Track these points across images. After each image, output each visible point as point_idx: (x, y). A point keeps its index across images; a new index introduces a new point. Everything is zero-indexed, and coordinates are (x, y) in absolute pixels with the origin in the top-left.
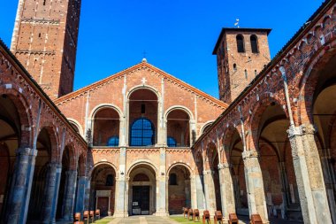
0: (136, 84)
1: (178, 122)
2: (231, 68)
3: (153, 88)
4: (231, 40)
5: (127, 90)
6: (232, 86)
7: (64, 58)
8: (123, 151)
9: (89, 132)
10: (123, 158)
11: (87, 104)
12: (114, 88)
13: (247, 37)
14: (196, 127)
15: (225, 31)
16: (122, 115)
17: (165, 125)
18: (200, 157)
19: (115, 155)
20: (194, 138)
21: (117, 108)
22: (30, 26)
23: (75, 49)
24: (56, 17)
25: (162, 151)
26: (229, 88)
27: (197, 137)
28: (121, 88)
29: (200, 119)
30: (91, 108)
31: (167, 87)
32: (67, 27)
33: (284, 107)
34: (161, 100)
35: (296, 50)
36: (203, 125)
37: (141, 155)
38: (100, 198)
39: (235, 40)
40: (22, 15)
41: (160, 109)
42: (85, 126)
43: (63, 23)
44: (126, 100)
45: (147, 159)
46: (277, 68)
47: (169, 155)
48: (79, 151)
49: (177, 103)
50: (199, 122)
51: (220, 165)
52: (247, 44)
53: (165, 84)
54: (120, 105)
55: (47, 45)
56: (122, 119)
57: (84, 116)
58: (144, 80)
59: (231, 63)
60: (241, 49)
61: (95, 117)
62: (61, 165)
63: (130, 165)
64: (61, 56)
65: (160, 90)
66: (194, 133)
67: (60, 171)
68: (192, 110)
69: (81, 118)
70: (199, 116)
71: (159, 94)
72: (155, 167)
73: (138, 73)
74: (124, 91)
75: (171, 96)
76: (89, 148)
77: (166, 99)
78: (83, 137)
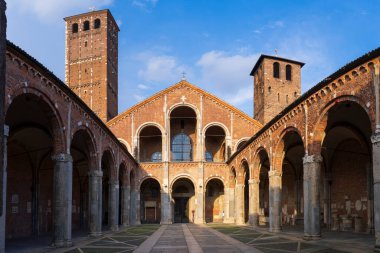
0: (176, 102)
1: (215, 137)
2: (266, 90)
3: (192, 105)
4: (268, 65)
5: (168, 108)
6: (265, 107)
7: (108, 85)
8: (166, 166)
9: (136, 150)
10: (166, 173)
12: (155, 107)
13: (283, 65)
14: (231, 142)
15: (262, 58)
16: (163, 131)
17: (203, 141)
18: (234, 171)
19: (160, 170)
20: (229, 153)
21: (159, 126)
22: (77, 66)
23: (117, 76)
24: (98, 53)
25: (201, 166)
26: (263, 108)
27: (233, 153)
28: (162, 106)
29: (236, 136)
30: (136, 127)
31: (205, 105)
32: (108, 59)
34: (199, 117)
36: (238, 142)
37: (182, 170)
38: (148, 208)
39: (272, 66)
40: (69, 59)
41: (199, 126)
42: (132, 144)
43: (105, 56)
44: (167, 117)
45: (187, 172)
47: (206, 169)
48: (129, 167)
49: (214, 119)
50: (234, 138)
51: (250, 181)
52: (283, 72)
53: (204, 102)
54: (162, 123)
55: (93, 77)
56: (164, 136)
57: (131, 135)
58: (183, 98)
59: (266, 85)
60: (276, 74)
63: (173, 179)
64: (105, 84)
65: (199, 107)
66: (229, 149)
67: (117, 187)
68: (229, 126)
69: (128, 137)
70: (234, 132)
71: (197, 112)
72: (194, 180)
73: (178, 92)
74: (165, 109)
75: (209, 113)
76: (137, 165)
77: (204, 115)
78: (132, 154)
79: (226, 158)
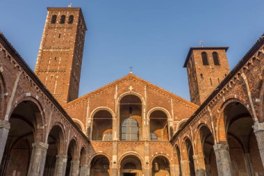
0: (125, 91)
1: (158, 120)
2: (199, 78)
3: (138, 94)
4: (197, 55)
5: (118, 96)
6: (200, 91)
7: (72, 74)
8: (115, 145)
9: (89, 129)
10: (115, 150)
11: (88, 108)
12: (108, 95)
13: (209, 53)
14: (173, 123)
15: (191, 50)
16: (114, 115)
17: (148, 123)
18: (178, 148)
20: (172, 133)
21: (110, 110)
22: (49, 52)
23: (80, 68)
24: (67, 45)
25: (147, 145)
26: (198, 93)
27: (175, 132)
28: (113, 94)
29: (176, 118)
30: (91, 111)
31: (148, 93)
32: (75, 52)
33: (248, 106)
34: (144, 103)
35: (254, 59)
36: (178, 123)
37: (130, 148)
39: (201, 56)
40: (44, 45)
41: (144, 110)
42: (86, 124)
43: (72, 49)
44: (117, 103)
45: (134, 150)
46: (239, 74)
47: (152, 147)
48: (81, 144)
49: (157, 105)
50: (175, 120)
51: (195, 156)
52: (210, 59)
53: (147, 91)
54: (113, 108)
55: (60, 65)
56: (114, 119)
57: (86, 116)
58: (131, 88)
59: (198, 73)
60: (205, 62)
61: (94, 117)
62: (66, 156)
63: (121, 156)
64: (70, 72)
65: (143, 96)
66: (171, 129)
68: (170, 110)
69: (83, 119)
70: (175, 115)
71: (142, 99)
72: (141, 158)
73: (126, 83)
74: (116, 96)
75: (153, 100)
76: (89, 142)
77: (148, 102)
78: (85, 133)
79: (170, 137)
